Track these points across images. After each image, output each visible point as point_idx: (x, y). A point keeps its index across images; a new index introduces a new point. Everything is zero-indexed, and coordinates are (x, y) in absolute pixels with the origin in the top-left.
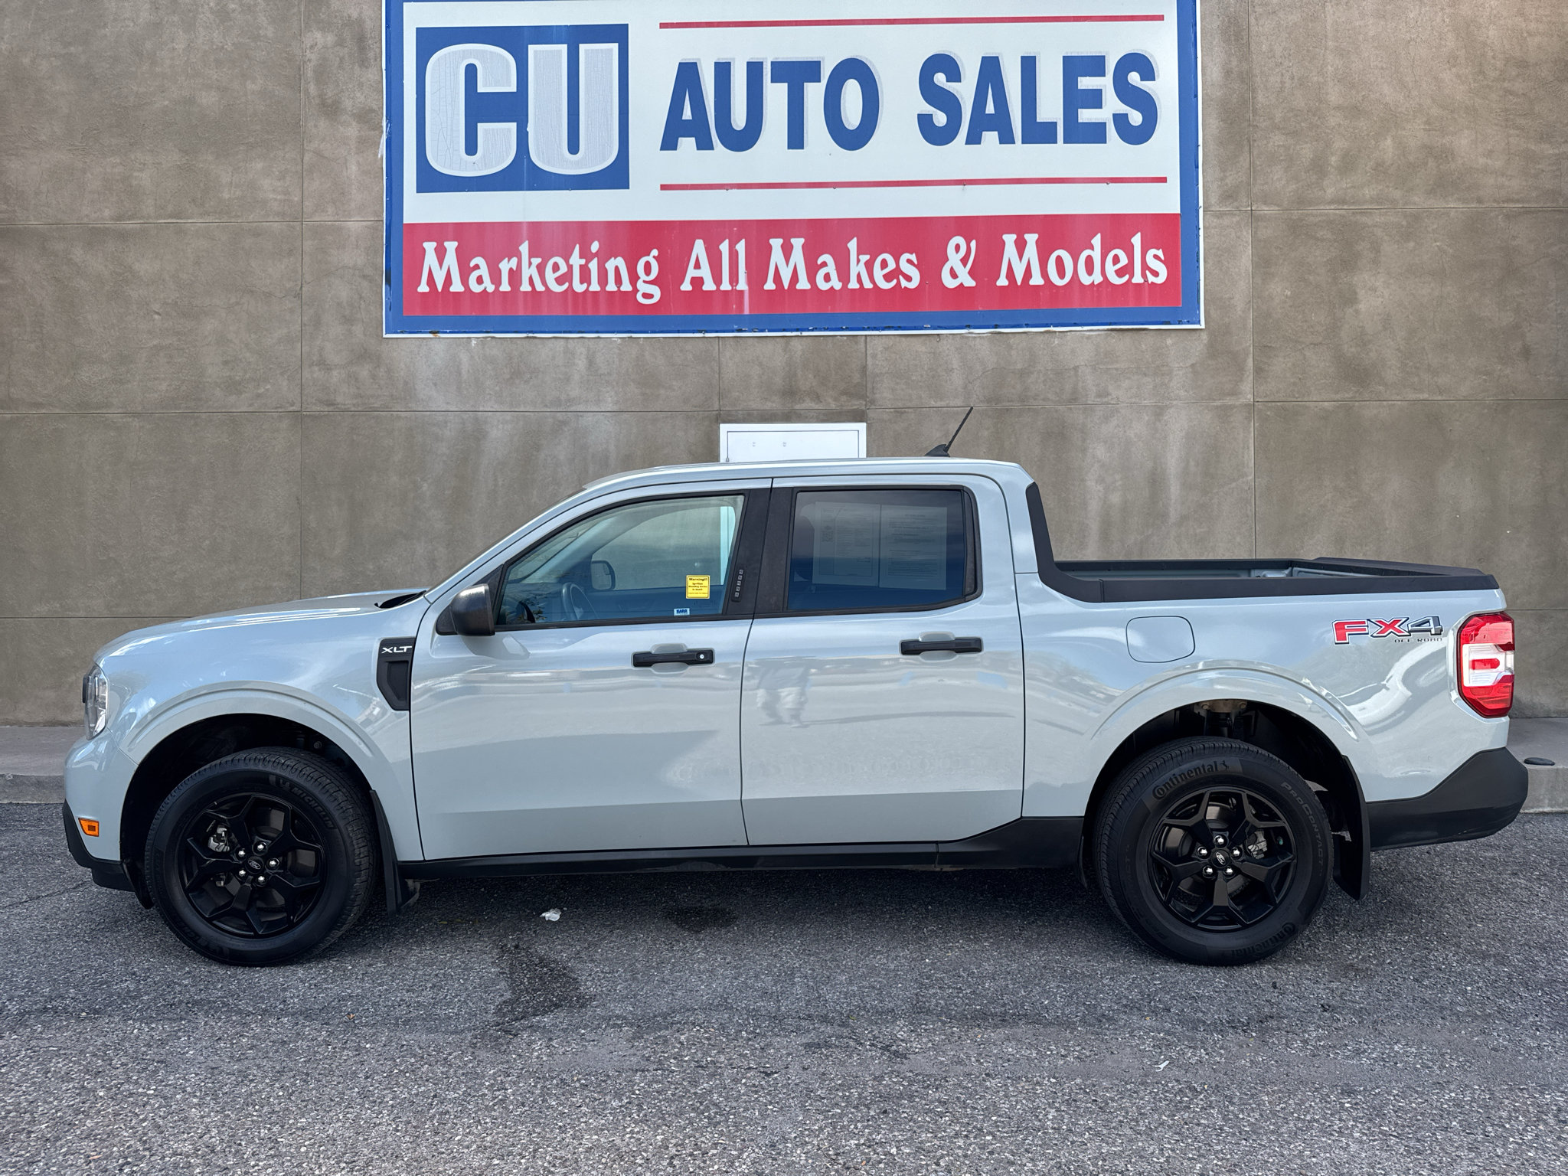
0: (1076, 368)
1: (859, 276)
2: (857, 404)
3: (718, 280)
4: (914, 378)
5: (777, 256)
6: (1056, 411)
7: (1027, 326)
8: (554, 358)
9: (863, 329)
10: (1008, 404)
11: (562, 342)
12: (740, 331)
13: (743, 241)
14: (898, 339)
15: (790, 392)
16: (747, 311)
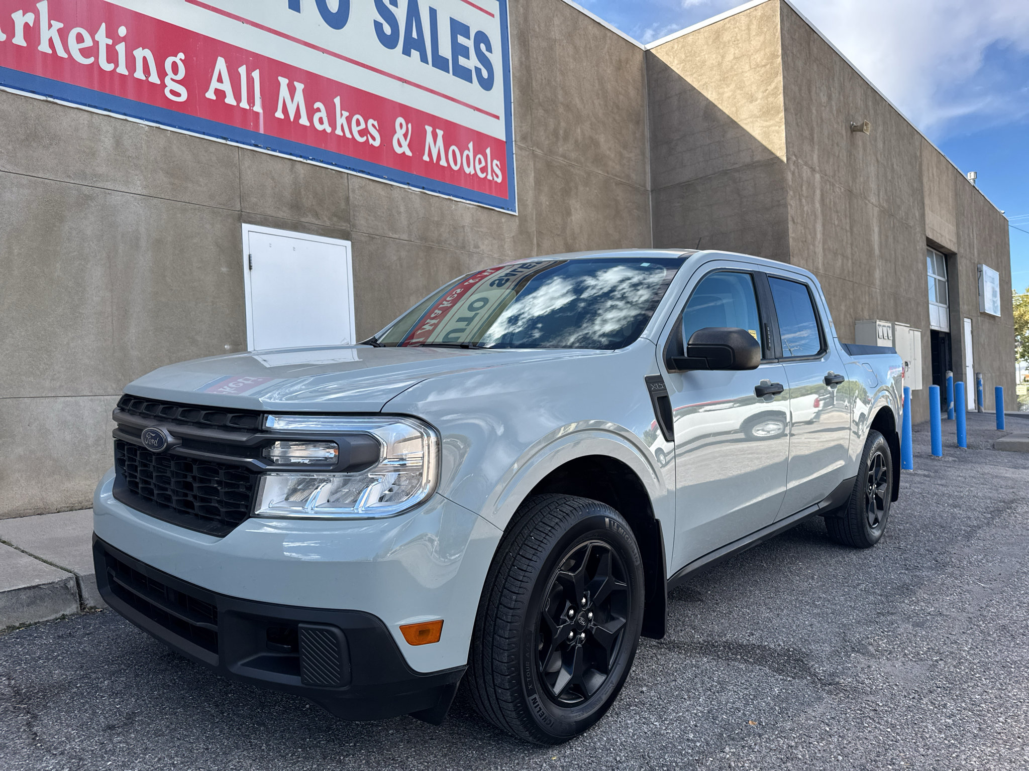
0: (463, 227)
1: (342, 126)
2: (344, 226)
3: (238, 97)
4: (379, 214)
5: (284, 92)
6: (456, 253)
7: (439, 192)
8: (77, 130)
9: (346, 168)
10: (431, 244)
11: (86, 115)
12: (256, 146)
13: (258, 71)
14: (368, 181)
15: (296, 207)
16: (262, 131)
